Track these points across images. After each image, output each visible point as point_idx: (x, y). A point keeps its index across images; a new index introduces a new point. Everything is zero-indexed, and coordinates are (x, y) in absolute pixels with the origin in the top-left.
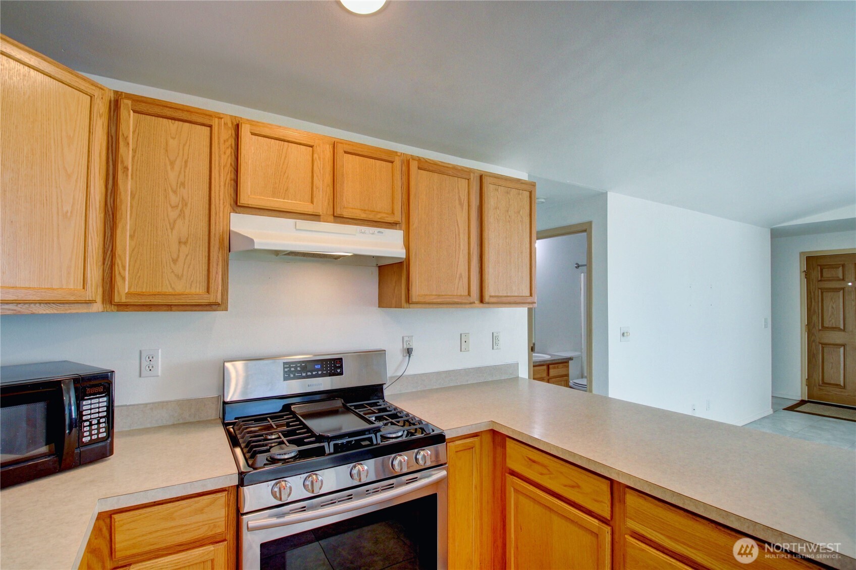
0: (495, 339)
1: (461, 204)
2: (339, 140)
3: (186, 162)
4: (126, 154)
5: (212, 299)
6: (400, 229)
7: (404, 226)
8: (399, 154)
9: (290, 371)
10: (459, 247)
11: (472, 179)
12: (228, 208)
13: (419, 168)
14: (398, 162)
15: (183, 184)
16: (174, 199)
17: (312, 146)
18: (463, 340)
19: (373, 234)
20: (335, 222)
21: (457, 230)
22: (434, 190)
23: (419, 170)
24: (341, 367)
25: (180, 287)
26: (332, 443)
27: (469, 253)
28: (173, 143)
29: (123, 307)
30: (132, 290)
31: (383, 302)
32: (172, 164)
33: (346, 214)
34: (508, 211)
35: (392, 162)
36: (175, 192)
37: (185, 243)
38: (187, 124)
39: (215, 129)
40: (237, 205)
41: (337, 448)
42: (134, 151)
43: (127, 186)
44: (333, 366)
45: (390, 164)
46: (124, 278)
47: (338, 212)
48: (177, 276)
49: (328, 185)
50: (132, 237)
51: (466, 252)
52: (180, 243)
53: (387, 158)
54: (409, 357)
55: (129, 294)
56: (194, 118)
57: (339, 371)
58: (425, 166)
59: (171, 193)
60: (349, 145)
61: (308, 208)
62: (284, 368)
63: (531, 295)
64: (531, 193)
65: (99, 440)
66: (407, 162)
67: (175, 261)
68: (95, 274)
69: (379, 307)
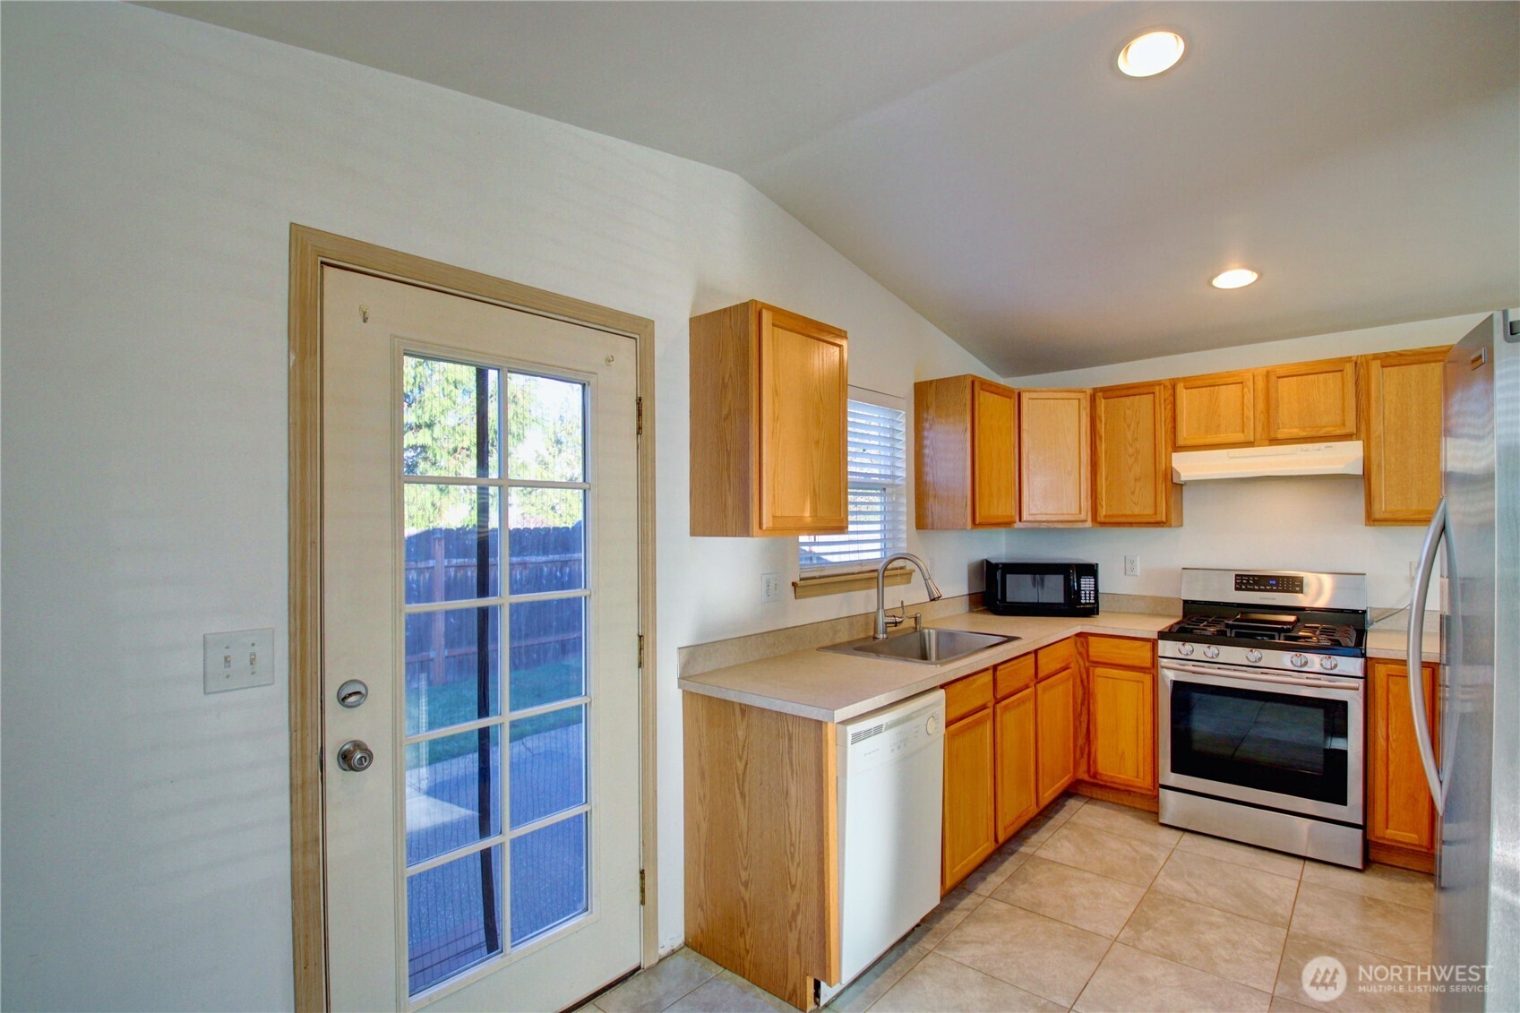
2: (1271, 368)
3: (1138, 423)
4: (1102, 428)
5: (1158, 519)
6: (1358, 439)
7: (1363, 435)
8: (1352, 359)
9: (1242, 583)
12: (1170, 449)
13: (1383, 367)
14: (1349, 368)
15: (1136, 439)
16: (1131, 450)
17: (1242, 383)
19: (1319, 450)
20: (1270, 445)
22: (1410, 386)
23: (1384, 369)
24: (1301, 586)
25: (1137, 511)
26: (1234, 631)
28: (1128, 412)
29: (1103, 524)
30: (1109, 513)
32: (1129, 426)
33: (1280, 436)
35: (1341, 371)
36: (1131, 446)
37: (1139, 480)
38: (1138, 397)
39: (1157, 394)
40: (1177, 448)
41: (1238, 635)
42: (1105, 424)
43: (1102, 447)
44: (1292, 583)
45: (1338, 374)
46: (1102, 507)
47: (1274, 435)
48: (1134, 503)
49: (1262, 412)
50: (1106, 479)
52: (1136, 480)
53: (1334, 366)
55: (1105, 516)
56: (1141, 390)
57: (1298, 589)
59: (1128, 446)
60: (1284, 369)
61: (1240, 437)
62: (1236, 579)
65: (1090, 603)
66: (1363, 365)
67: (1133, 493)
68: (1086, 504)
69: (1371, 525)
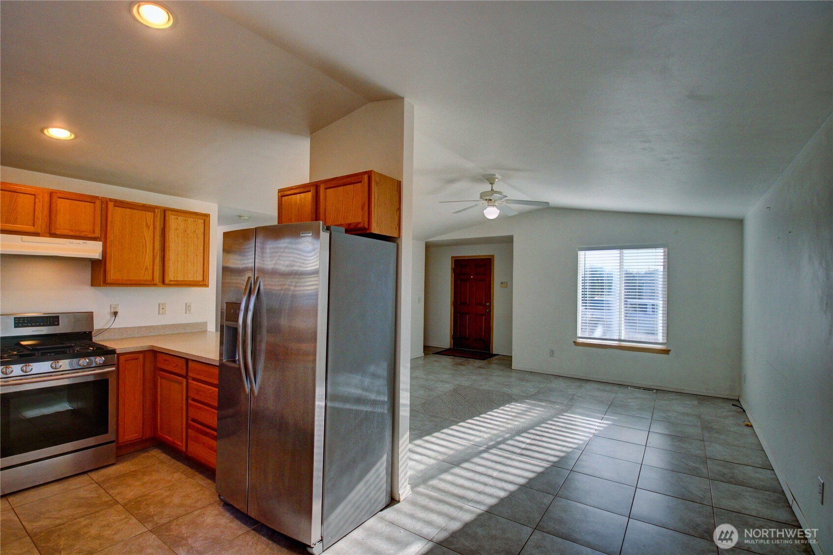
0: (188, 308)
1: (148, 227)
2: (53, 191)
6: (100, 241)
7: (103, 239)
8: (100, 198)
9: (19, 322)
10: (146, 252)
11: (157, 212)
13: (115, 206)
14: (98, 203)
17: (34, 195)
18: (161, 309)
19: (79, 244)
20: (50, 237)
21: (144, 242)
22: (126, 219)
24: (58, 321)
27: (153, 255)
31: (94, 283)
33: (58, 232)
34: (186, 231)
35: (94, 203)
44: (52, 320)
45: (92, 204)
47: (53, 231)
49: (46, 216)
51: (151, 254)
53: (92, 199)
54: (115, 317)
57: (56, 323)
58: (120, 204)
60: (61, 193)
61: (30, 229)
62: (15, 320)
63: (203, 280)
64: (204, 220)
66: (105, 203)
69: (92, 285)
